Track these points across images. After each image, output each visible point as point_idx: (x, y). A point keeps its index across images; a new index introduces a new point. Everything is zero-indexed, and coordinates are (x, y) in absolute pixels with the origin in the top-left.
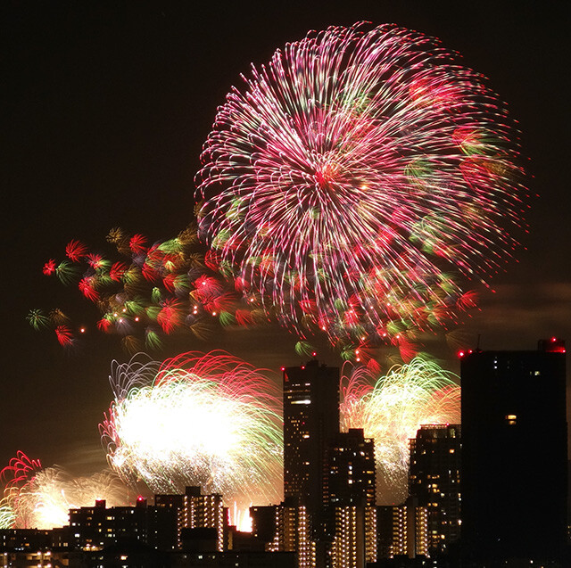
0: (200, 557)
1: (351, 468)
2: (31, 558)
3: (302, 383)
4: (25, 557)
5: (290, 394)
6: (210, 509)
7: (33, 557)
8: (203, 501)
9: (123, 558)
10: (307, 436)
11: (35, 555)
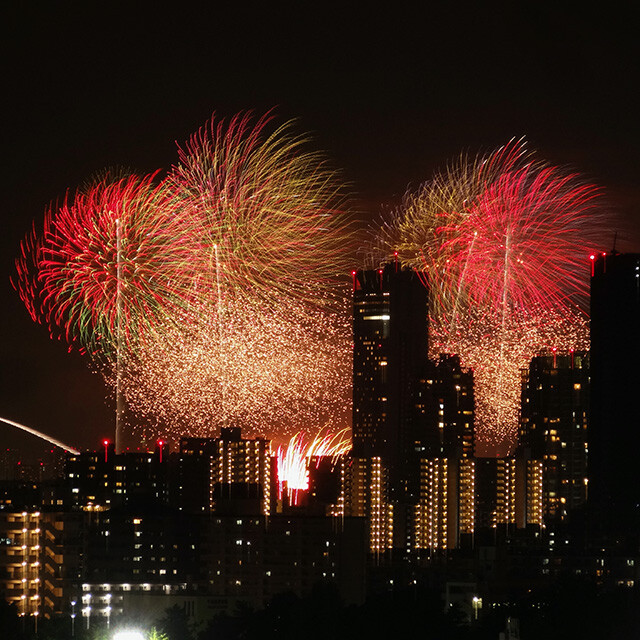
0: (239, 522)
1: (442, 406)
2: (13, 520)
3: (380, 292)
4: (6, 519)
5: (362, 307)
6: (253, 458)
7: (17, 518)
8: (244, 447)
9: (137, 521)
10: (384, 363)
11: (19, 515)
